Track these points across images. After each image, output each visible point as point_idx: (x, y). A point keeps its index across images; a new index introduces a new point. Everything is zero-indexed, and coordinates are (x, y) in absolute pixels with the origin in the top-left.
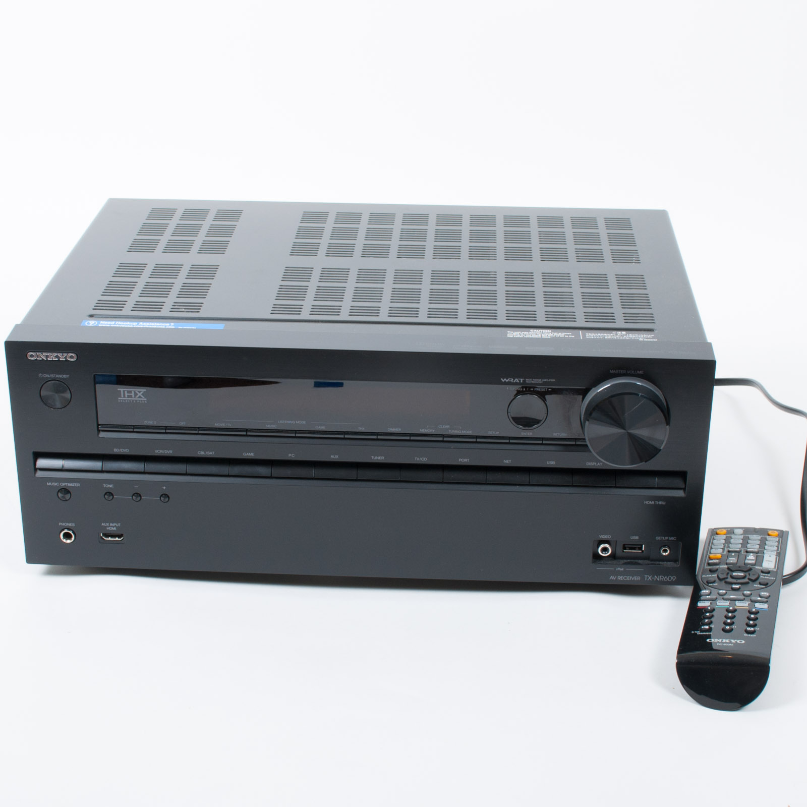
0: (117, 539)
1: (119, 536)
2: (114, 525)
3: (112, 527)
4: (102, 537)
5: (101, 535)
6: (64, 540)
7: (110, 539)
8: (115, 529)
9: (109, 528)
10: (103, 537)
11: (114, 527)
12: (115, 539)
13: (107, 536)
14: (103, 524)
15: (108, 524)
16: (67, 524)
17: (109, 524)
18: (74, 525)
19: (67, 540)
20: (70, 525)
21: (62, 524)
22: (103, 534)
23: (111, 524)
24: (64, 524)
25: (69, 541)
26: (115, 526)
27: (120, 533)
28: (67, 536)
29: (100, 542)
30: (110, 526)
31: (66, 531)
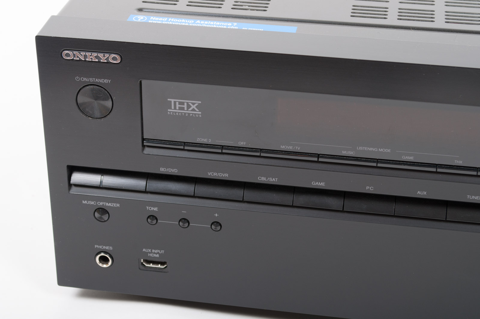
0: (159, 266)
1: (162, 263)
2: (156, 251)
3: (155, 254)
4: (142, 264)
5: (142, 261)
6: (100, 265)
7: (151, 265)
8: (158, 256)
9: (151, 255)
10: (144, 263)
11: (156, 254)
12: (157, 266)
13: (149, 262)
14: (144, 250)
15: (150, 250)
16: (104, 247)
17: (151, 251)
18: (111, 248)
19: (103, 264)
20: (107, 248)
21: (98, 246)
22: (144, 260)
23: (153, 251)
24: (100, 247)
25: (105, 266)
26: (158, 253)
27: (163, 261)
28: (104, 260)
29: (140, 268)
30: (152, 253)
31: (102, 254)
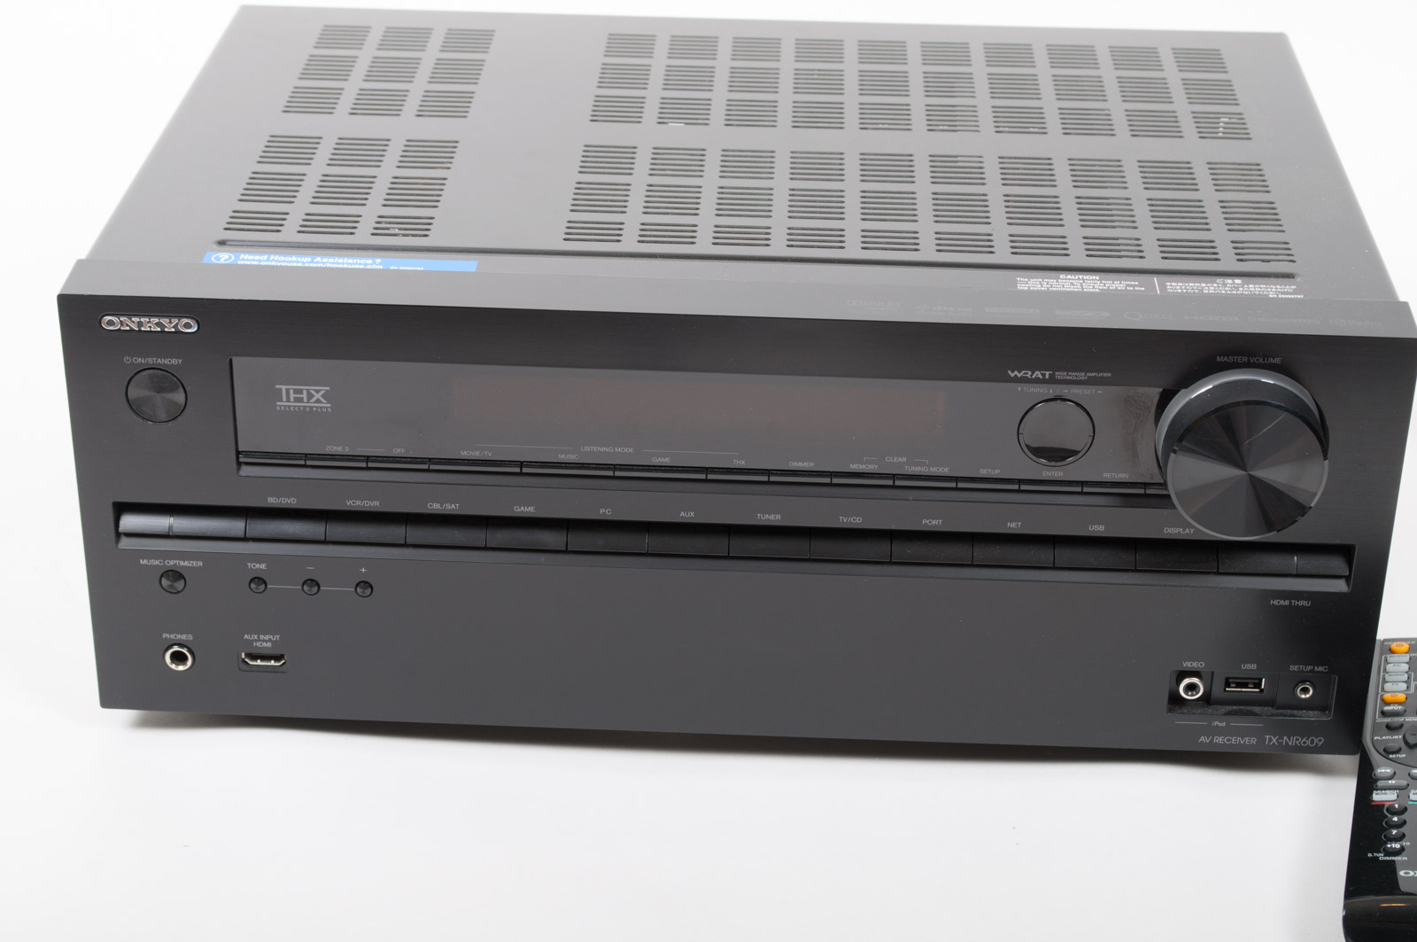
0: (273, 663)
1: (278, 658)
2: (267, 637)
3: (265, 642)
4: (243, 661)
5: (243, 657)
6: (173, 666)
7: (259, 662)
8: (269, 645)
9: (258, 644)
10: (246, 660)
11: (266, 641)
12: (268, 664)
13: (254, 657)
14: (246, 636)
15: (256, 637)
16: (179, 636)
17: (258, 637)
18: (190, 637)
19: (178, 665)
20: (184, 637)
21: (168, 636)
22: (246, 655)
23: (262, 637)
24: (172, 636)
25: (181, 668)
26: (270, 640)
27: (277, 652)
28: (179, 658)
29: (240, 669)
30: (259, 640)
31: (176, 648)
